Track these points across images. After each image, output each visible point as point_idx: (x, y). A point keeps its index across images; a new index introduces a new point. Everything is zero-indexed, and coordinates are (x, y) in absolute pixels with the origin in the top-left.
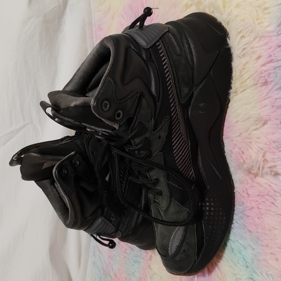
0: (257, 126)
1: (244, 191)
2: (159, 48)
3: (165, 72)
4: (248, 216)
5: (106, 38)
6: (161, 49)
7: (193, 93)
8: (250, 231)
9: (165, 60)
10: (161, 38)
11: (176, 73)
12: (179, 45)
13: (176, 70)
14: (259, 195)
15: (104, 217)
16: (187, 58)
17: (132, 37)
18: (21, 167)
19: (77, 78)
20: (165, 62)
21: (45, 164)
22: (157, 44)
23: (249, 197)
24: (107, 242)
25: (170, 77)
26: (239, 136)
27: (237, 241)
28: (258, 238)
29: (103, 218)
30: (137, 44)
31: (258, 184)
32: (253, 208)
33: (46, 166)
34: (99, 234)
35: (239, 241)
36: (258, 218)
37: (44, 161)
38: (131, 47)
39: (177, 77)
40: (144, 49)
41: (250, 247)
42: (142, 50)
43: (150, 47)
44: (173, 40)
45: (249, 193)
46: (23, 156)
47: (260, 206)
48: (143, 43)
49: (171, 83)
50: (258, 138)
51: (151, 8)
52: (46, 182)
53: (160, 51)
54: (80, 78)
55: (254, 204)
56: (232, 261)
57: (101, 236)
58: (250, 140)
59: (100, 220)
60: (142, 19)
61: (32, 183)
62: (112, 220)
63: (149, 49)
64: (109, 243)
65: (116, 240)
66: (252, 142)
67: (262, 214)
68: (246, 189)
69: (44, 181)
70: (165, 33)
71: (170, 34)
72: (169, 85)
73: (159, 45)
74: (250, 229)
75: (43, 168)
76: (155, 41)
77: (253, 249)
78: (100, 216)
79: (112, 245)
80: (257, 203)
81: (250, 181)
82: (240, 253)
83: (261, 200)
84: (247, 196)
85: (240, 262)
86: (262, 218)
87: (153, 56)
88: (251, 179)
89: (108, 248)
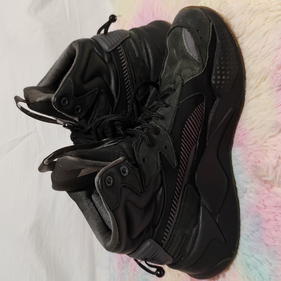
0: (274, 133)
1: (260, 202)
2: (119, 51)
3: (124, 73)
4: (265, 229)
5: (74, 42)
6: (121, 52)
7: (149, 91)
8: (267, 245)
9: (124, 62)
10: (122, 43)
11: (134, 74)
12: (138, 50)
13: (133, 72)
14: (276, 207)
15: (154, 240)
16: (144, 62)
17: (97, 42)
18: (52, 173)
19: (50, 75)
20: (124, 64)
21: (83, 171)
22: (118, 48)
23: (265, 208)
24: (154, 270)
25: (128, 77)
26: (254, 144)
27: (253, 256)
28: (275, 252)
29: (152, 241)
30: (100, 48)
31: (275, 194)
32: (270, 219)
33: (83, 173)
34: (146, 260)
35: (256, 256)
36: (276, 231)
37: (82, 167)
38: (94, 51)
39: (135, 77)
40: (106, 52)
41: (267, 262)
42: (105, 53)
43: (111, 51)
44: (133, 45)
45: (265, 204)
46: (56, 160)
47: (277, 218)
48: (106, 47)
49: (128, 82)
50: (275, 146)
51: (116, 15)
52: (82, 194)
53: (120, 55)
54: (53, 76)
55: (271, 216)
56: (248, 278)
57: (148, 262)
58: (266, 148)
59: (148, 243)
60: (106, 26)
61: (64, 194)
62: (163, 243)
63: (110, 52)
64: (157, 271)
65: (165, 267)
66: (269, 150)
67: (279, 226)
68: (263, 200)
69: (79, 193)
70: (126, 39)
71: (131, 40)
72: (127, 84)
73: (120, 49)
74: (267, 242)
75: (79, 176)
76: (116, 46)
77: (271, 264)
78: (150, 238)
79: (160, 273)
80: (274, 214)
81: (266, 192)
82: (256, 268)
83: (279, 212)
84: (263, 206)
85: (256, 278)
86: (279, 230)
87: (114, 59)
88: (268, 188)
89: (155, 276)
